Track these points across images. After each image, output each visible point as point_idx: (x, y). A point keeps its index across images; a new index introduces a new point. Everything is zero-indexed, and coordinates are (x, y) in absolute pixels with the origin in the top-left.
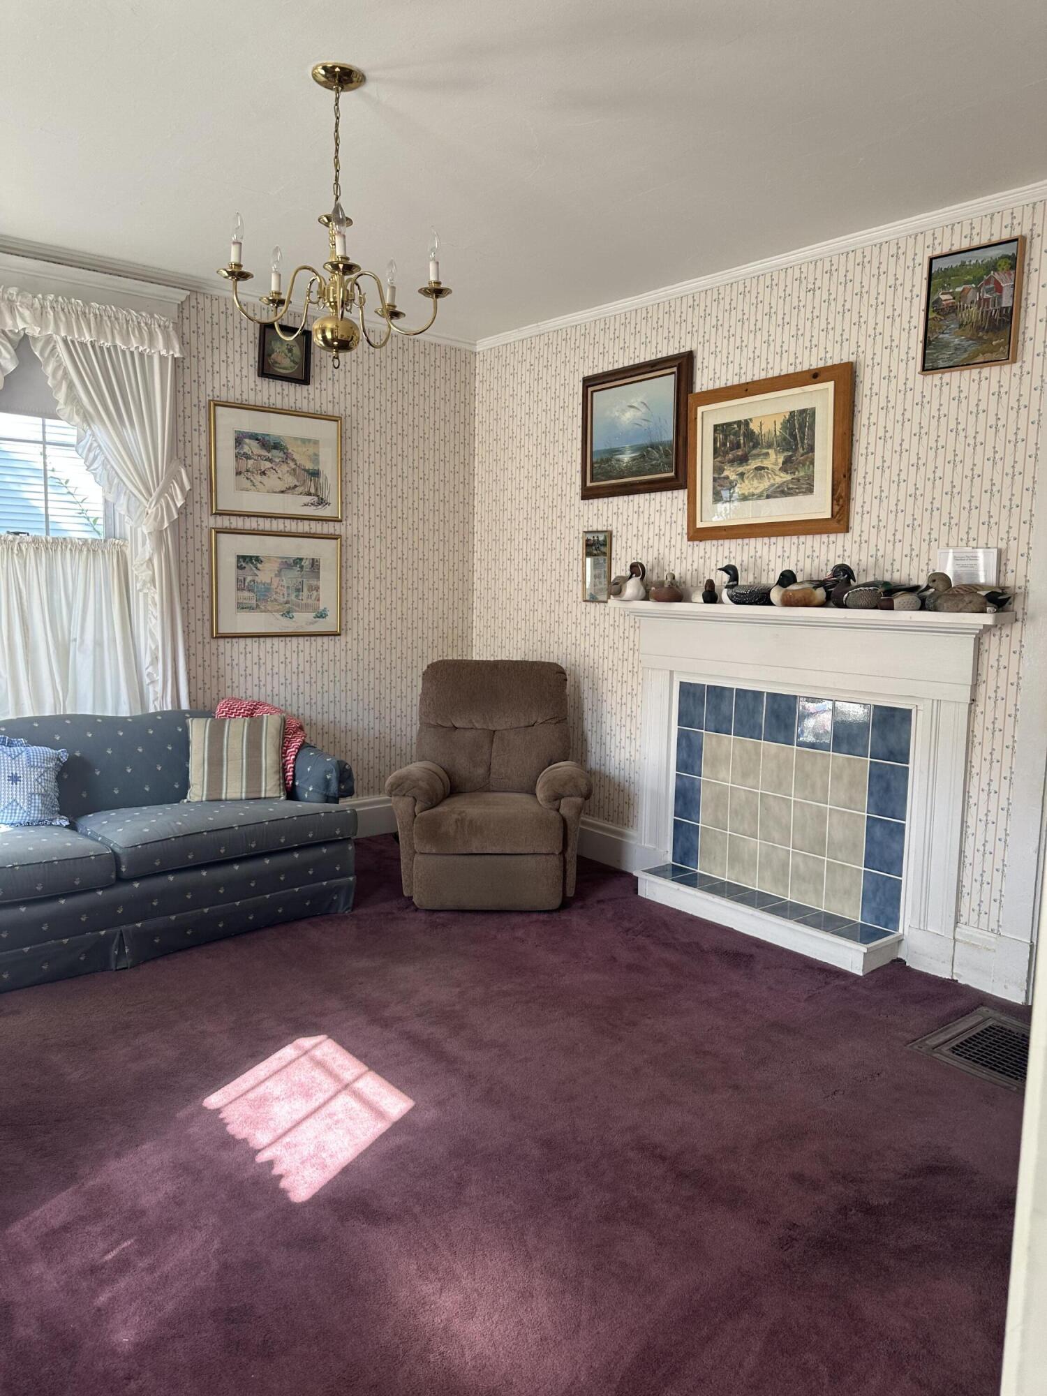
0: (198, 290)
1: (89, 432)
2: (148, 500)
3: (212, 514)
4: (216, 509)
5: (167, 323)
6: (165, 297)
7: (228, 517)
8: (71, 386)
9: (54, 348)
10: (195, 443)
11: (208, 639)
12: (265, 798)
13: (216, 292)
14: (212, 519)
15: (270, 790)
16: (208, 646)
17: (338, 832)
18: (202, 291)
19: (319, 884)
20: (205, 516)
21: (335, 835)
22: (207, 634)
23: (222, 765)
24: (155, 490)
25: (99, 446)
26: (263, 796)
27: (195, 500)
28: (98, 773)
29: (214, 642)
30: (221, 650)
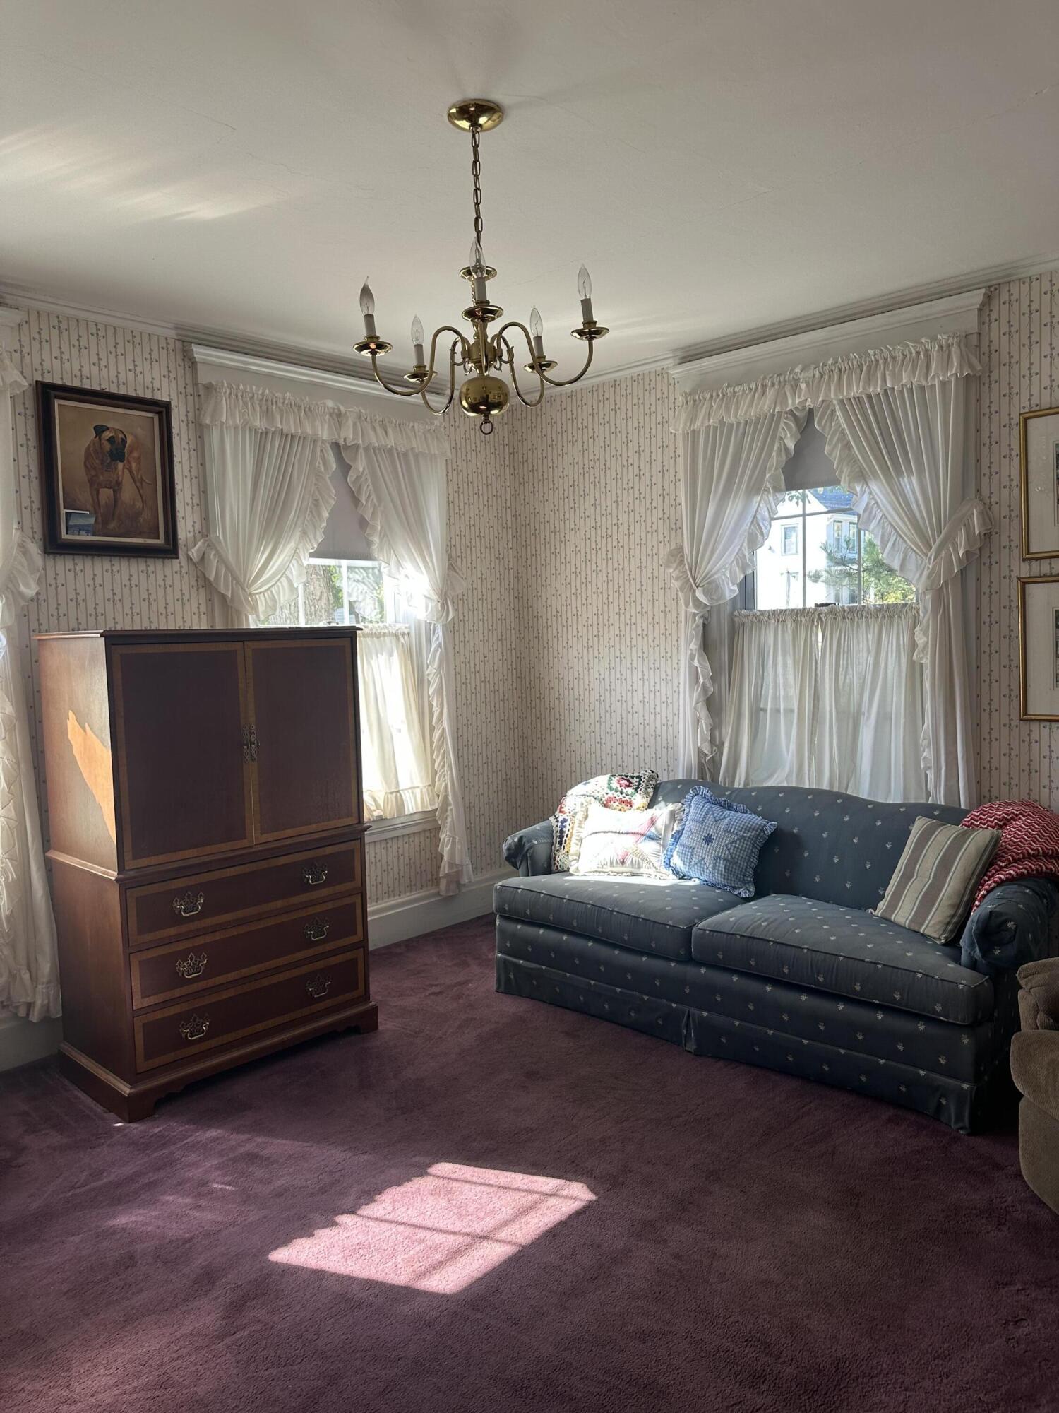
0: (1009, 279)
1: (867, 491)
2: (926, 555)
3: (1024, 560)
4: (1028, 553)
5: (950, 341)
6: (957, 308)
7: (1048, 561)
8: (848, 446)
9: (833, 411)
10: (1005, 472)
11: (1015, 722)
12: (923, 935)
13: (1034, 271)
14: (1025, 566)
15: (931, 927)
16: (1016, 730)
17: (938, 1009)
18: (1014, 277)
19: (914, 1070)
20: (1015, 564)
21: (934, 1011)
22: (1015, 716)
23: (910, 880)
24: (934, 542)
25: (877, 503)
26: (922, 931)
27: (1003, 545)
28: (806, 855)
29: (1025, 726)
30: (1035, 736)
